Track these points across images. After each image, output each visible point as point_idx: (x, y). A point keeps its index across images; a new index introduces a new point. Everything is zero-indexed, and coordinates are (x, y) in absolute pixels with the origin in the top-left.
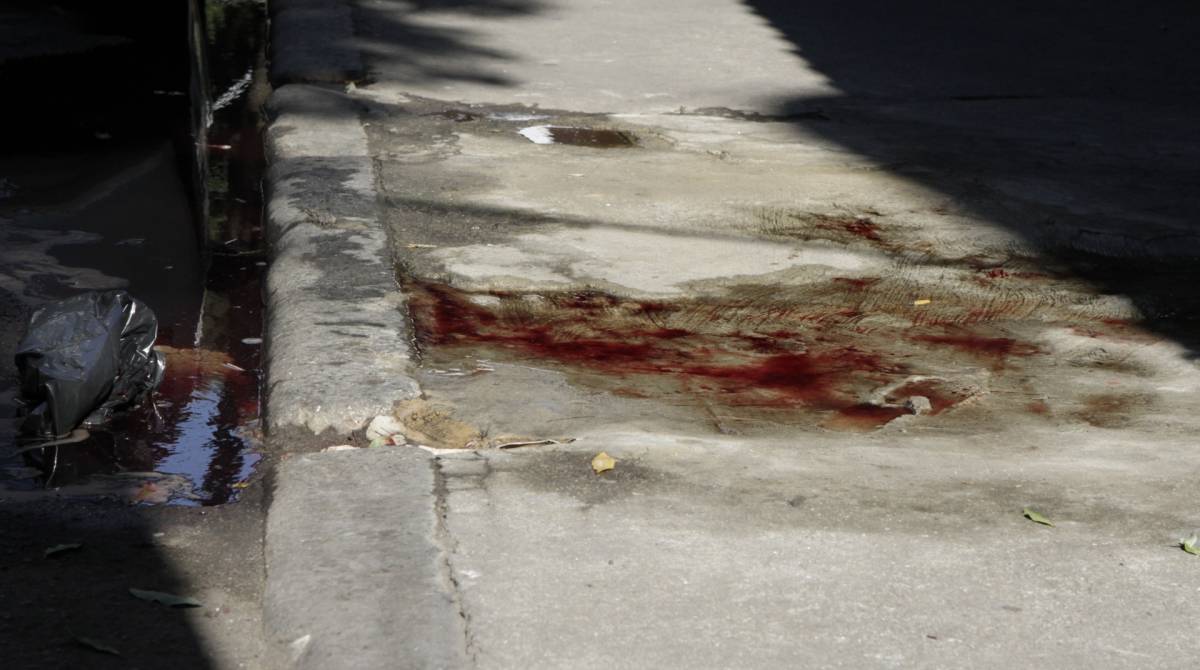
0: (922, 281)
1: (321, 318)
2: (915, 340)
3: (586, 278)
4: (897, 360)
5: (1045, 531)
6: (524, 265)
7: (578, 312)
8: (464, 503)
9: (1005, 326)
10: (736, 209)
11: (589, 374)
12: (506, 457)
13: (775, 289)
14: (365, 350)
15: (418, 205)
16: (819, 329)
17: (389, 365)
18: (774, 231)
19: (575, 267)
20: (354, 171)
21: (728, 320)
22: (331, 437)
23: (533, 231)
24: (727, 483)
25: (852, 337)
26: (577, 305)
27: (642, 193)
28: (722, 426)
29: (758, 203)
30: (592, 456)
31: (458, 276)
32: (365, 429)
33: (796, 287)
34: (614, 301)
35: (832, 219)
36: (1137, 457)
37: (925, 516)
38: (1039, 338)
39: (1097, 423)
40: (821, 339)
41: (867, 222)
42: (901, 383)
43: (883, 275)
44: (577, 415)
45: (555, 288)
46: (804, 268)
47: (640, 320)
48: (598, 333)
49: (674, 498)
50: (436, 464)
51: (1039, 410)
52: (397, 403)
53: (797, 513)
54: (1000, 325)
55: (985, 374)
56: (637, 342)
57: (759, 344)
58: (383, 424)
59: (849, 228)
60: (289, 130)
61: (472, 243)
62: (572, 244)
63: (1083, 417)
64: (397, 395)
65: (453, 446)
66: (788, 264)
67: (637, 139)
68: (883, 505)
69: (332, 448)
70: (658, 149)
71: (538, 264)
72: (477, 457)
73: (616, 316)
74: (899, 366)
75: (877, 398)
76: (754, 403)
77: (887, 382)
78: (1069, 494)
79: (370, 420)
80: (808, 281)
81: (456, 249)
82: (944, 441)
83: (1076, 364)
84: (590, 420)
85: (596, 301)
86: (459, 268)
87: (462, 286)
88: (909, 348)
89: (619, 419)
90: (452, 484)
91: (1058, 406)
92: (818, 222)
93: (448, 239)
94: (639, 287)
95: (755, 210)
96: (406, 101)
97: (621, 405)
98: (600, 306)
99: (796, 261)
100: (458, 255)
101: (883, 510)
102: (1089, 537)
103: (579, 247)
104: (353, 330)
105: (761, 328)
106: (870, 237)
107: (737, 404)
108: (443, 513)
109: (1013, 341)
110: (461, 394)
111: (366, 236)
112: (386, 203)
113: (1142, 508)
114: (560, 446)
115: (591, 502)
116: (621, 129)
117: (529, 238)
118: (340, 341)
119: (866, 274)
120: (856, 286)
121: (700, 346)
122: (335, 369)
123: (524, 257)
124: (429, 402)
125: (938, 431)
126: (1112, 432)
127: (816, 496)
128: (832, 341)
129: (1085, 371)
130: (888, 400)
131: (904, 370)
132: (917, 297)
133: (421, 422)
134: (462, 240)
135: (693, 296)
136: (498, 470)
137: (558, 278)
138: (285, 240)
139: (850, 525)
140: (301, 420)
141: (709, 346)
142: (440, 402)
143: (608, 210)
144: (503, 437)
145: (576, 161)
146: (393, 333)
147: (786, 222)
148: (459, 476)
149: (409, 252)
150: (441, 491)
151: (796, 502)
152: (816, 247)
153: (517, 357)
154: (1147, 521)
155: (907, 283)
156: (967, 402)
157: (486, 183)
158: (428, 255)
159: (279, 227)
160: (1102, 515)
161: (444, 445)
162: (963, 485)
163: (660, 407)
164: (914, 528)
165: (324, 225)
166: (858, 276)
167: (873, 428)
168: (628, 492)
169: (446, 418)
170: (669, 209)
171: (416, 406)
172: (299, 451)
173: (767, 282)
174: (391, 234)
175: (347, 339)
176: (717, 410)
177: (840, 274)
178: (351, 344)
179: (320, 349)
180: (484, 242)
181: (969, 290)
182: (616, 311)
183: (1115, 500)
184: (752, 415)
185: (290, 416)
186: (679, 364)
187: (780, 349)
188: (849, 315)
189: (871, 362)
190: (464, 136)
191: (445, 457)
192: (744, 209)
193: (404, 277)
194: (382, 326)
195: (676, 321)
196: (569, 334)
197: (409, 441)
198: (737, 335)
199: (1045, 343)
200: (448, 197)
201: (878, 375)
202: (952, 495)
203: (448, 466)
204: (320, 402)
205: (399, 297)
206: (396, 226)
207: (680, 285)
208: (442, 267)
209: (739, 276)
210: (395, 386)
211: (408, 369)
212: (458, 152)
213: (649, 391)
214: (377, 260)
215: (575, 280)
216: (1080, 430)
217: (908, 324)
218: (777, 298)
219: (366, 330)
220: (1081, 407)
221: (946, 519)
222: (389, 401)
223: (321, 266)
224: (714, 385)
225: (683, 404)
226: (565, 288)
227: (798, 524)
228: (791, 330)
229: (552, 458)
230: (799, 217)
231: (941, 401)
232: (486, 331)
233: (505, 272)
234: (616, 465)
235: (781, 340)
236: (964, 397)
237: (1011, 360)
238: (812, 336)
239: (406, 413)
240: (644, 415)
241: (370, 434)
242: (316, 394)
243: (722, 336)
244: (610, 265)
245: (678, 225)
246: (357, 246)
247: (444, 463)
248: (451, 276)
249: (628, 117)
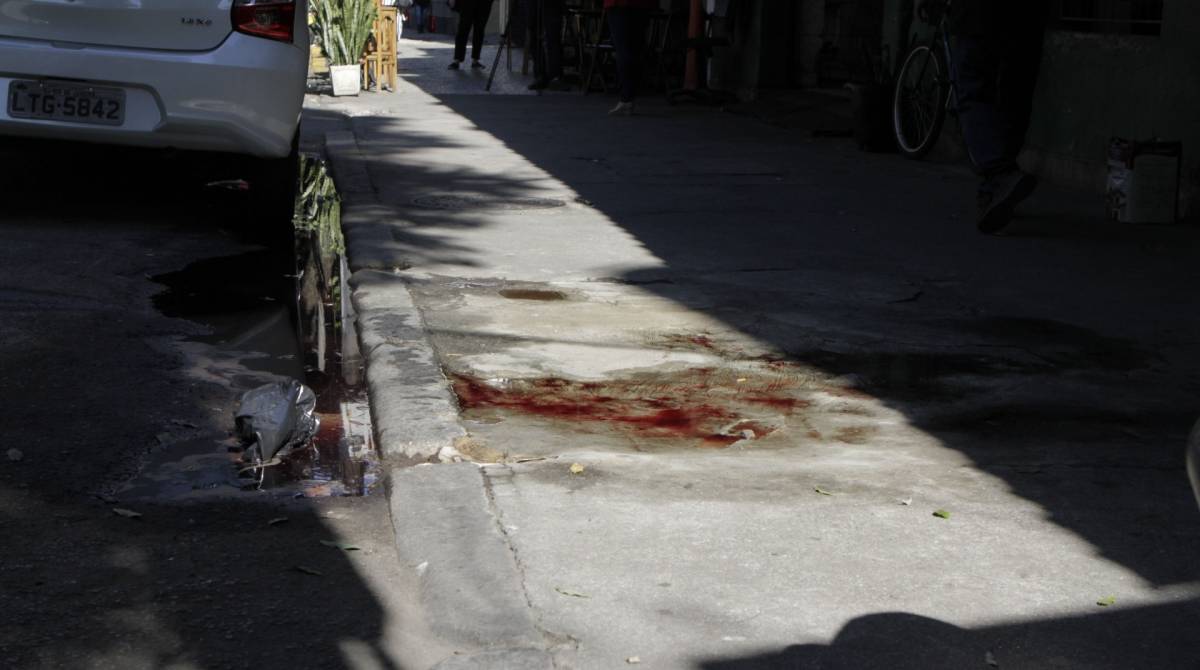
0: (739, 368)
1: (403, 395)
2: (740, 400)
3: (549, 370)
4: (732, 411)
5: (828, 498)
6: (515, 365)
7: (549, 389)
8: (502, 491)
9: (791, 391)
10: (629, 332)
11: (561, 421)
12: (522, 466)
13: (657, 375)
14: (432, 411)
15: (448, 333)
16: (685, 396)
17: (447, 419)
18: (652, 344)
19: (543, 364)
20: (408, 316)
21: (634, 392)
22: (418, 459)
23: (516, 345)
24: (648, 477)
25: (705, 400)
26: (547, 385)
27: (574, 324)
28: (640, 448)
29: (641, 329)
30: (569, 465)
31: (478, 371)
32: (437, 454)
33: (668, 374)
34: (568, 383)
35: (684, 336)
36: (872, 459)
37: (761, 492)
38: (809, 398)
39: (848, 442)
40: (687, 401)
41: (704, 338)
42: (736, 423)
43: (717, 366)
44: (557, 444)
45: (533, 376)
46: (672, 363)
47: (585, 392)
48: (561, 400)
49: (619, 486)
50: (483, 471)
51: (815, 435)
52: (454, 440)
53: (688, 492)
54: (787, 391)
55: (782, 417)
56: (585, 404)
57: (654, 404)
58: (447, 451)
59: (693, 341)
60: (366, 294)
61: (482, 353)
62: (539, 352)
63: (839, 439)
64: (454, 435)
65: (488, 462)
66: (664, 361)
67: (566, 296)
68: (737, 487)
69: (420, 465)
70: (579, 300)
71: (522, 364)
72: (505, 467)
73: (570, 391)
74: (734, 414)
75: (724, 431)
76: (655, 435)
77: (728, 423)
78: (839, 478)
79: (440, 449)
80: (676, 370)
81: (474, 356)
82: (764, 453)
83: (832, 411)
84: (565, 446)
85: (558, 383)
86: (477, 366)
87: (480, 376)
88: (738, 405)
89: (581, 445)
90: (493, 481)
91: (825, 434)
92: (676, 338)
93: (468, 351)
94: (581, 375)
95: (639, 332)
96: (430, 277)
97: (581, 438)
98: (560, 386)
99: (667, 359)
100: (476, 359)
101: (737, 490)
102: (852, 501)
103: (543, 354)
104: (423, 401)
105: (653, 395)
106: (706, 346)
107: (646, 436)
108: (492, 497)
109: (795, 400)
110: (489, 434)
111: (421, 350)
112: (430, 332)
113: (879, 485)
114: (549, 460)
115: (573, 489)
116: (557, 290)
117: (514, 349)
118: (417, 407)
119: (708, 365)
120: (704, 371)
121: (620, 406)
122: (416, 422)
123: (513, 360)
124: (473, 439)
125: (761, 448)
126: (858, 446)
127: (698, 483)
128: (693, 401)
129: (838, 414)
130: (730, 432)
131: (736, 416)
132: (738, 377)
133: (468, 450)
134: (476, 351)
135: (612, 379)
136: (519, 473)
137: (534, 371)
138: (374, 353)
139: (721, 497)
140: (401, 449)
141: (626, 406)
142: (478, 438)
143: (556, 334)
144: (517, 456)
145: (533, 308)
146: (446, 402)
147: (658, 339)
148: (498, 477)
149: (448, 358)
150: (488, 485)
151: (688, 486)
152: (676, 351)
153: (518, 413)
154: (883, 492)
155: (731, 371)
156: (774, 432)
157: (485, 320)
158: (459, 360)
159: (370, 347)
160: (858, 489)
161: (483, 461)
162: (779, 475)
163: (604, 439)
164: (756, 498)
165: (397, 345)
166: (703, 367)
167: (724, 447)
168: (593, 483)
169: (483, 447)
170: (591, 332)
171: (465, 441)
172: (401, 467)
173: (653, 371)
174: (435, 349)
175: (421, 406)
176: (636, 439)
177: (693, 366)
178: (422, 408)
179: (406, 411)
180: (489, 352)
181: (766, 373)
182: (570, 389)
183: (864, 481)
184: (656, 442)
185: (395, 448)
186: (610, 416)
187: (665, 406)
188: (702, 387)
189: (718, 413)
190: (467, 296)
191: (488, 467)
192: (633, 332)
193: (447, 371)
194: (439, 398)
195: (604, 393)
196: (545, 401)
197: (463, 460)
198: (640, 399)
199: (813, 400)
200: (464, 328)
201: (722, 419)
202: (774, 481)
203: (489, 472)
204: (411, 440)
205: (446, 382)
206: (436, 344)
207: (605, 373)
208: (468, 366)
209: (636, 368)
210: (452, 430)
211: (458, 421)
212: (465, 304)
213: (596, 430)
214: (430, 363)
215: (545, 372)
216: (839, 446)
217: (735, 392)
218: (659, 379)
219: (431, 401)
220: (837, 434)
221: (772, 494)
222: (449, 438)
223: (399, 367)
224: (632, 427)
225: (615, 436)
226: (538, 376)
227: (691, 498)
228: (669, 396)
229: (548, 466)
230: (664, 336)
231: (760, 432)
232: (498, 400)
233: (502, 368)
234: (584, 470)
235: (666, 402)
236: (772, 430)
237: (795, 410)
238: (683, 399)
239: (460, 445)
240: (595, 443)
241: (440, 457)
242: (408, 435)
243: (632, 400)
244: (563, 363)
245: (597, 341)
246: (417, 356)
247: (486, 470)
248: (473, 371)
249: (559, 283)
